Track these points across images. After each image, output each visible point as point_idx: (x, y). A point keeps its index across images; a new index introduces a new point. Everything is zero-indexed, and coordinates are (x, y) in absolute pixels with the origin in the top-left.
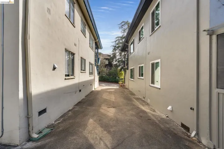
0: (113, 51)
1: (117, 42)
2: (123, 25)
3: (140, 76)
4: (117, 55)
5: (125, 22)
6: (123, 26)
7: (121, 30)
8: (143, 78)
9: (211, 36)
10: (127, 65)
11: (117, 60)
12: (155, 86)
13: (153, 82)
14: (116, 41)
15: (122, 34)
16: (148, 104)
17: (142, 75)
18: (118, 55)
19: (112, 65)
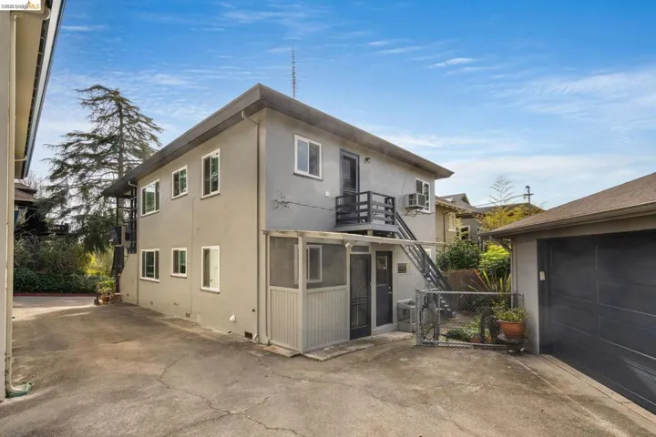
0: (53, 178)
1: (71, 149)
2: (98, 99)
3: (176, 271)
4: (73, 194)
5: (106, 89)
6: (98, 102)
7: (88, 111)
8: (184, 275)
9: (267, 235)
10: (127, 239)
11: (69, 211)
12: (211, 289)
13: (207, 283)
14: (66, 146)
15: (95, 126)
16: (197, 324)
17: (183, 270)
18: (77, 195)
19: (47, 229)
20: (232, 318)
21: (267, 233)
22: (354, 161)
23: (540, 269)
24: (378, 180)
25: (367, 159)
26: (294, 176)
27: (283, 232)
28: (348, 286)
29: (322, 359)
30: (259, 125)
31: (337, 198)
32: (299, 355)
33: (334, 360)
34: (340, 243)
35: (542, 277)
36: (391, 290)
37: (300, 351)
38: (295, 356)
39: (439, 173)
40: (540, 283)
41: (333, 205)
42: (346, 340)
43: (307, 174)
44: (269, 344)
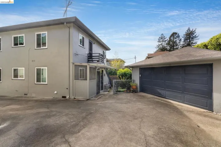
12: (41, 83)
16: (33, 97)
20: (56, 92)
21: (73, 64)
22: (91, 43)
23: (140, 74)
24: (96, 50)
25: (94, 43)
26: (79, 46)
27: (81, 64)
28: (96, 80)
29: (96, 99)
30: (69, 28)
31: (88, 54)
32: (88, 99)
33: (99, 99)
34: (95, 67)
35: (140, 76)
36: (103, 81)
37: (88, 98)
38: (87, 100)
39: (108, 49)
40: (140, 77)
41: (87, 56)
42: (96, 95)
43: (82, 46)
44: (74, 98)
